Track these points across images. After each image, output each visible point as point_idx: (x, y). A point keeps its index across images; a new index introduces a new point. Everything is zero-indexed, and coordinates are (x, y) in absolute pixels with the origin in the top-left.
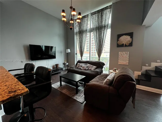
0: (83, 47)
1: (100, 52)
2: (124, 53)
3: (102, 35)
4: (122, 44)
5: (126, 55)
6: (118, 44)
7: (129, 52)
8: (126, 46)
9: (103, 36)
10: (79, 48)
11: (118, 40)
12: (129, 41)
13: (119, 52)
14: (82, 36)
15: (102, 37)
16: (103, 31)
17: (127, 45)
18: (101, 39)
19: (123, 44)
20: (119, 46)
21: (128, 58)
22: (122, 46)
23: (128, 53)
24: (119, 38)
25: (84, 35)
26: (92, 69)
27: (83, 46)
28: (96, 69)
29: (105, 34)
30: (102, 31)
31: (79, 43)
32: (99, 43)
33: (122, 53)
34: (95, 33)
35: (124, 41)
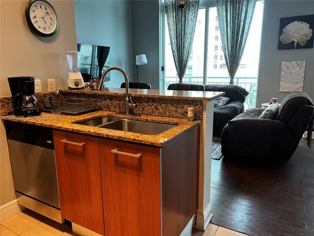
0: (185, 49)
1: (233, 62)
2: (294, 63)
3: (243, 18)
4: (290, 42)
5: (298, 69)
6: (280, 42)
7: (304, 62)
8: (299, 46)
9: (245, 20)
10: (173, 52)
11: (281, 33)
12: (306, 35)
13: (283, 63)
14: (183, 18)
15: (242, 23)
16: (244, 8)
17: (302, 45)
18: (240, 28)
19: (293, 42)
20: (282, 46)
21: (303, 75)
22: (291, 46)
23: (302, 64)
24: (284, 27)
25: (190, 16)
26: (219, 104)
27: (187, 45)
28: (228, 103)
29: (249, 15)
30: (242, 6)
31: (173, 36)
32: (233, 38)
33: (288, 64)
34: (223, 12)
35: (295, 34)
